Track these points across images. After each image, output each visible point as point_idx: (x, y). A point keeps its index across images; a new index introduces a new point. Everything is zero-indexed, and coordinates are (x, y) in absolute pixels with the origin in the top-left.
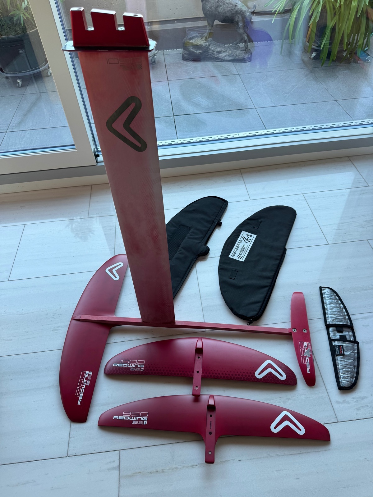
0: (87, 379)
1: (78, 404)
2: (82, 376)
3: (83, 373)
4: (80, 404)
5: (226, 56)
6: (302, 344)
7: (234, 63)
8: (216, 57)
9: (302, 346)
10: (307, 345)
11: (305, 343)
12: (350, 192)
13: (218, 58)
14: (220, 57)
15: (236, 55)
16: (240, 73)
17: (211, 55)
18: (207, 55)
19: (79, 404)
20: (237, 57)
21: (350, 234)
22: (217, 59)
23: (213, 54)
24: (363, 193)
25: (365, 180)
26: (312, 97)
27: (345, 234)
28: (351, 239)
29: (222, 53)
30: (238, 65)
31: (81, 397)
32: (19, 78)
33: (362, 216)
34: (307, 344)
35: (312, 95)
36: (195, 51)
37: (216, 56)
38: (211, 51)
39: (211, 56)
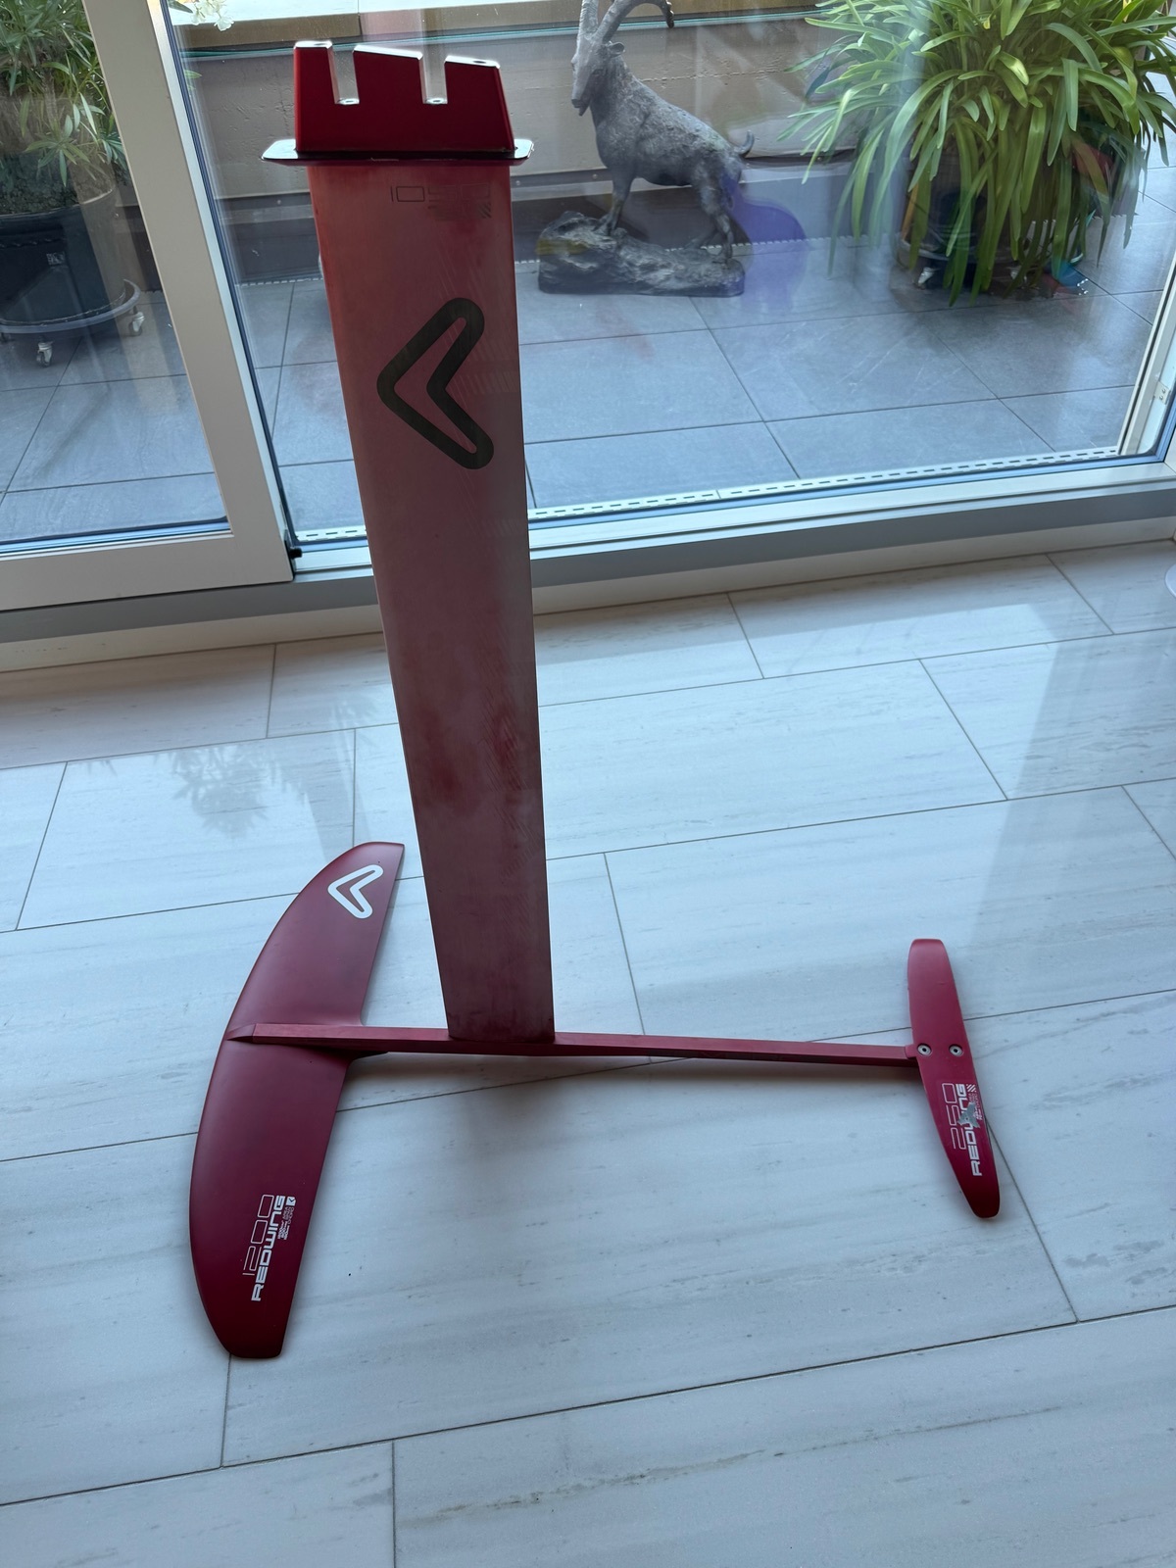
0: (278, 1219)
1: (253, 1299)
2: (265, 1211)
3: (268, 1201)
4: (259, 1300)
5: (668, 278)
6: (950, 1090)
7: (694, 299)
8: (640, 282)
9: (951, 1097)
10: (967, 1093)
11: (960, 1088)
12: (1060, 651)
13: (647, 284)
14: (650, 282)
15: (700, 276)
16: (712, 327)
17: (623, 275)
18: (613, 275)
19: (256, 1298)
20: (703, 282)
21: (1070, 770)
22: (642, 288)
23: (630, 272)
24: (1100, 654)
25: (1101, 619)
26: (928, 389)
27: (1055, 771)
28: (1075, 784)
29: (657, 270)
30: (707, 303)
31: (261, 1276)
32: (45, 338)
33: (1101, 717)
34: (967, 1090)
35: (929, 384)
36: (578, 264)
37: (639, 279)
38: (625, 264)
39: (625, 279)
